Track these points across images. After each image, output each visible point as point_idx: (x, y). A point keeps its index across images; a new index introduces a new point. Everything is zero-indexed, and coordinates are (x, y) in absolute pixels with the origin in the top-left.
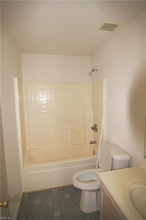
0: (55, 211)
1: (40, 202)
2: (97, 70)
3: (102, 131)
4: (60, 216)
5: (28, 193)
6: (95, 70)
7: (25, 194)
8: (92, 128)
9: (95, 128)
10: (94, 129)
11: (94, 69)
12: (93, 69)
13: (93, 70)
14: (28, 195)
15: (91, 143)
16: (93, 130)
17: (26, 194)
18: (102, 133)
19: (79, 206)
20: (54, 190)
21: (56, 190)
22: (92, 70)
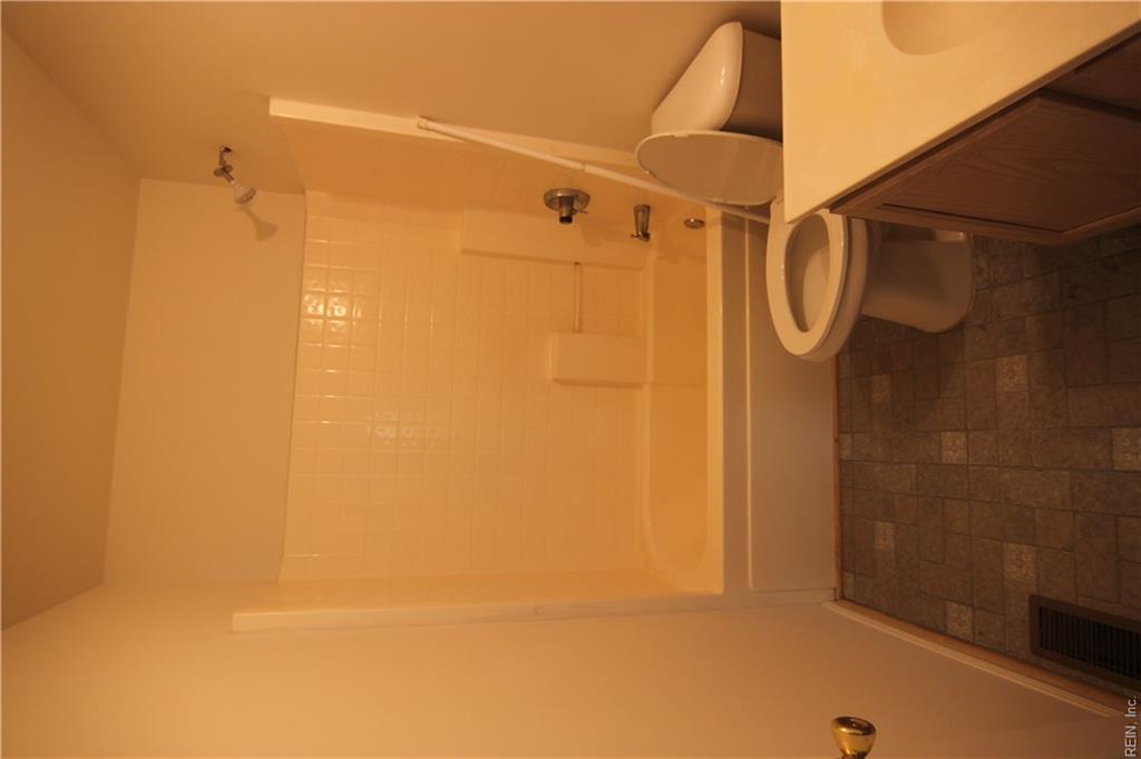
0: (940, 458)
1: (888, 524)
2: (228, 150)
3: (578, 166)
4: (967, 437)
5: (842, 576)
6: (222, 161)
7: (842, 592)
8: (567, 220)
9: (568, 205)
10: (572, 211)
11: (218, 166)
12: (216, 173)
13: (225, 171)
14: (850, 580)
15: (646, 236)
16: (574, 217)
17: (843, 585)
18: (589, 169)
19: (935, 336)
20: (847, 453)
21: (847, 440)
22: (222, 179)
